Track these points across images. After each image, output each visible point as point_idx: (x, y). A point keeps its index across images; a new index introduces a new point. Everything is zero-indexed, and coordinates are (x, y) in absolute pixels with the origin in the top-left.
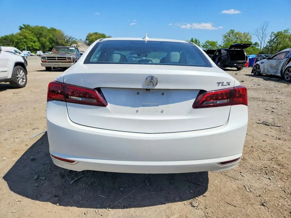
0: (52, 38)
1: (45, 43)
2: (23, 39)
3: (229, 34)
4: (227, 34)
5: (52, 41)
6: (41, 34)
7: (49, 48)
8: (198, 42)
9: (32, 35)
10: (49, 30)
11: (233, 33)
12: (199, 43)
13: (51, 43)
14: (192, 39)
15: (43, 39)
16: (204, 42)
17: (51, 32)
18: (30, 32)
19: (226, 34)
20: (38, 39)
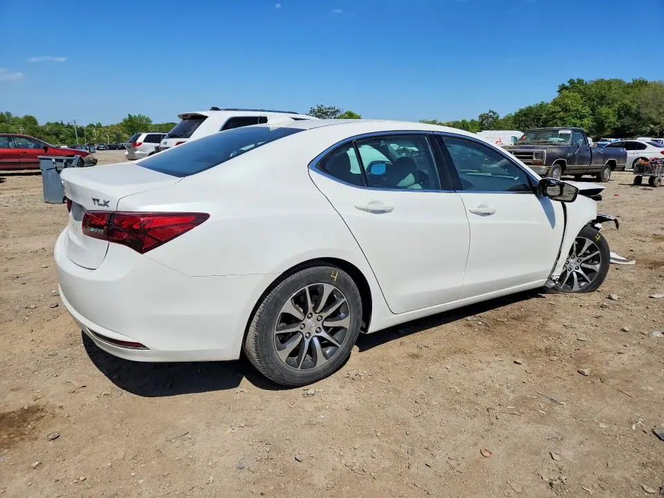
0: (626, 105)
1: (607, 117)
2: (559, 112)
5: (624, 112)
6: (603, 98)
7: (614, 129)
9: (581, 102)
10: (629, 86)
13: (620, 117)
15: (604, 110)
17: (630, 90)
18: (579, 96)
20: (593, 110)
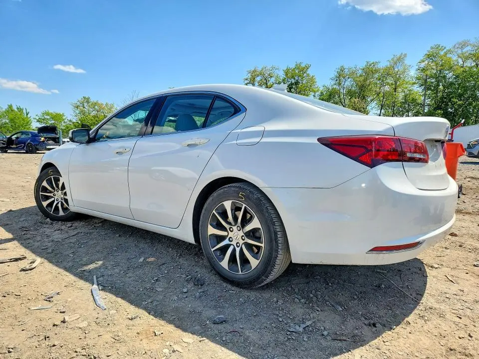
3: (83, 103)
4: (78, 103)
8: (24, 111)
11: (88, 102)
12: (27, 114)
14: (10, 106)
16: (40, 114)
19: (76, 102)
